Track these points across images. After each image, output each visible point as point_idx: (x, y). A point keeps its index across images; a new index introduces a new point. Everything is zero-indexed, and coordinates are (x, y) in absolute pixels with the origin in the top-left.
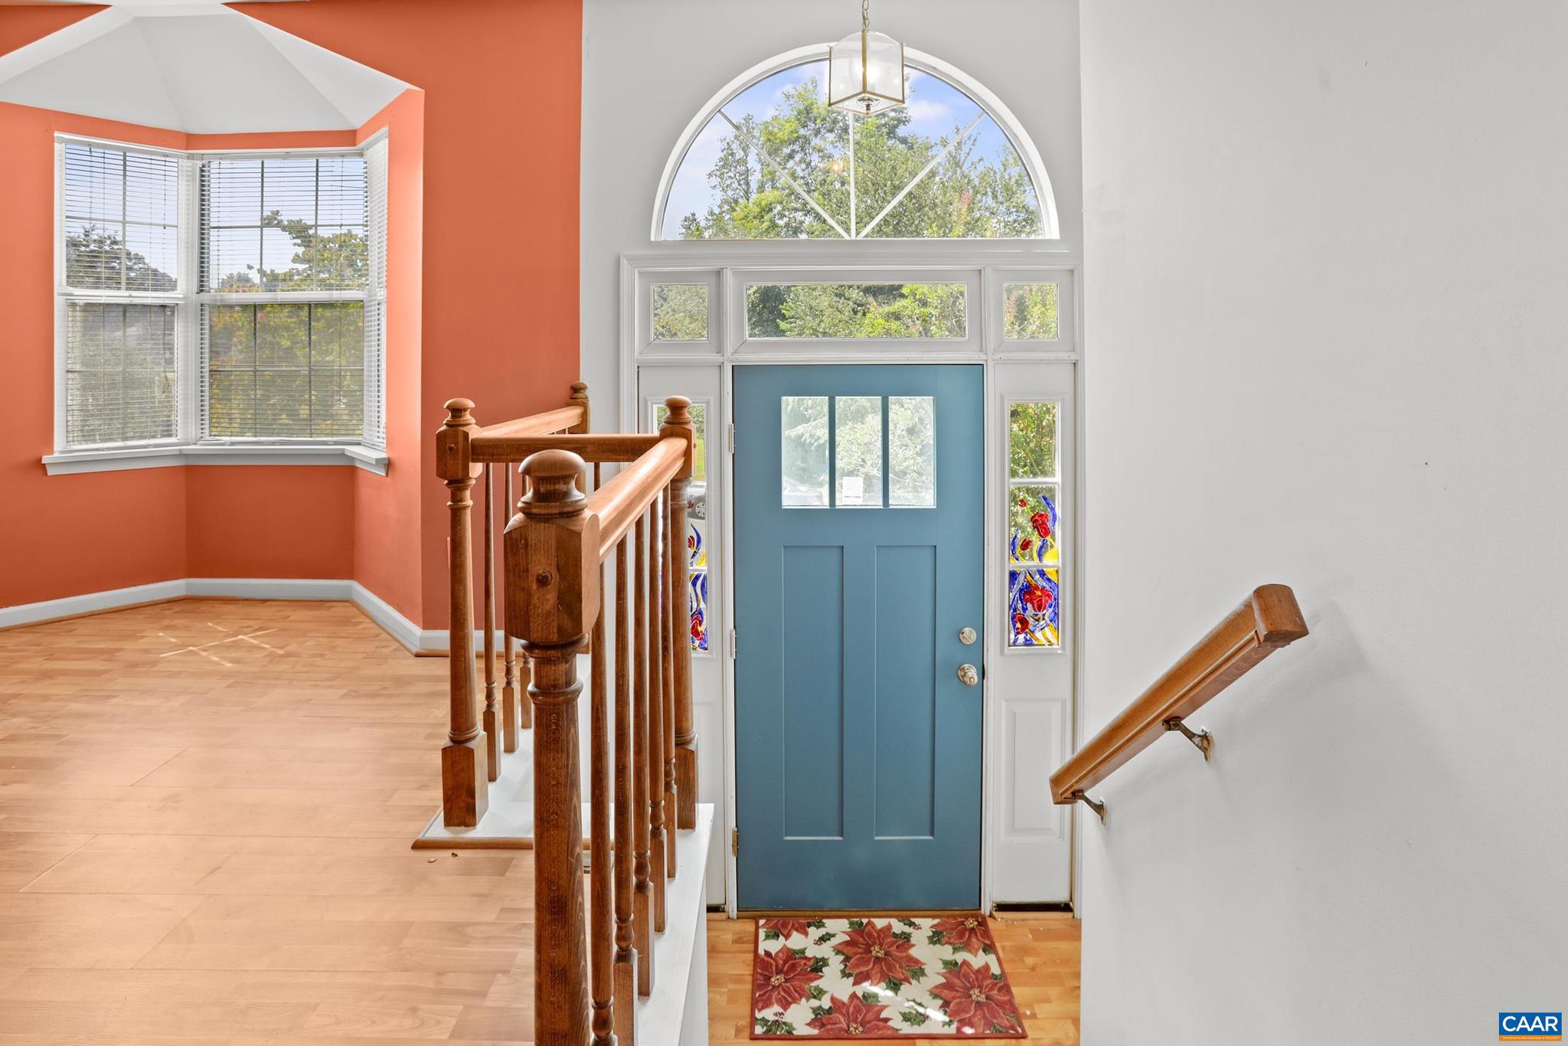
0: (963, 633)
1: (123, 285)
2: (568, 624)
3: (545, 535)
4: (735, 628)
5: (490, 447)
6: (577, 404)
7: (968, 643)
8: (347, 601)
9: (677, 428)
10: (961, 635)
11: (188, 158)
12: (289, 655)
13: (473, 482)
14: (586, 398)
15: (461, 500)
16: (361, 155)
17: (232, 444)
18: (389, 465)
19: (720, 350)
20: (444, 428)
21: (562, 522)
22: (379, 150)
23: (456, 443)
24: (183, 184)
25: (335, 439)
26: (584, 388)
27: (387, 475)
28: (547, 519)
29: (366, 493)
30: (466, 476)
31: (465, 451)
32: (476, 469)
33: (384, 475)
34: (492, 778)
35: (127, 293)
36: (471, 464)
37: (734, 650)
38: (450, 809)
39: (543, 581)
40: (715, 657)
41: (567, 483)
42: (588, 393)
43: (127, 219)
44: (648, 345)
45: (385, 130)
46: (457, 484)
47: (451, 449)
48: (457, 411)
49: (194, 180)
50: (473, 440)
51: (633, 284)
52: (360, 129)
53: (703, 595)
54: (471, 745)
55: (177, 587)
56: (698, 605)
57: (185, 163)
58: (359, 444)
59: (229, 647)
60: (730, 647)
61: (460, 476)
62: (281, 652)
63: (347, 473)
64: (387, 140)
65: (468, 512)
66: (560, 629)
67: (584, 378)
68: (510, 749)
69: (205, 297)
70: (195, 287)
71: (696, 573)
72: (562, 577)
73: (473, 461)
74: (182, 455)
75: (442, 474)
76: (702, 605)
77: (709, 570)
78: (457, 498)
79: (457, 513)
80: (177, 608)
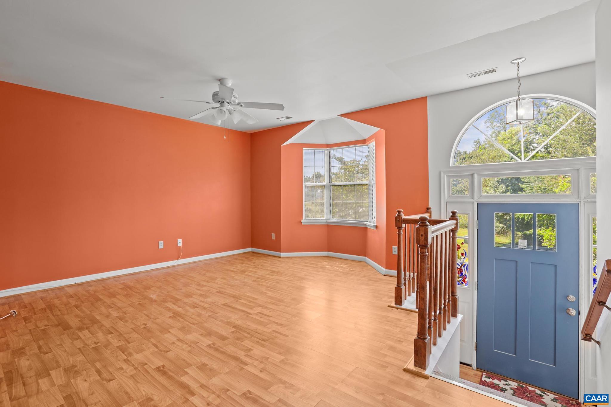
0: (569, 297)
1: (314, 182)
2: (426, 243)
3: (422, 229)
4: (477, 281)
5: (407, 220)
6: (428, 213)
7: (571, 301)
8: (364, 262)
9: (454, 218)
10: (568, 298)
11: (327, 150)
12: (353, 270)
13: (403, 228)
14: (431, 211)
15: (400, 232)
16: (367, 145)
17: (337, 220)
18: (377, 227)
19: (473, 198)
20: (397, 216)
21: (425, 227)
22: (372, 144)
23: (399, 219)
24: (326, 156)
25: (361, 220)
26: (430, 208)
27: (376, 230)
28: (423, 226)
29: (370, 234)
30: (402, 227)
31: (401, 221)
32: (404, 225)
33: (375, 229)
34: (405, 299)
35: (315, 183)
36: (403, 224)
37: (477, 288)
38: (396, 301)
39: (422, 235)
40: (470, 289)
41: (426, 221)
42: (431, 210)
43: (315, 166)
44: (449, 196)
45: (374, 139)
46: (399, 228)
47: (398, 220)
48: (399, 212)
49: (328, 155)
50: (403, 219)
51: (445, 179)
52: (367, 139)
53: (467, 270)
54: (401, 287)
55: (325, 253)
56: (465, 273)
57: (326, 151)
58: (368, 222)
59: (340, 267)
60: (475, 286)
61: (400, 227)
62: (352, 270)
63: (364, 229)
64: (375, 142)
65: (402, 235)
66: (425, 243)
67: (430, 205)
68: (409, 295)
69: (331, 184)
70: (329, 182)
71: (465, 264)
72: (425, 235)
73: (403, 223)
74: (327, 222)
75: (396, 226)
76: (466, 273)
77: (469, 263)
78: (399, 231)
79: (399, 235)
80: (326, 258)
